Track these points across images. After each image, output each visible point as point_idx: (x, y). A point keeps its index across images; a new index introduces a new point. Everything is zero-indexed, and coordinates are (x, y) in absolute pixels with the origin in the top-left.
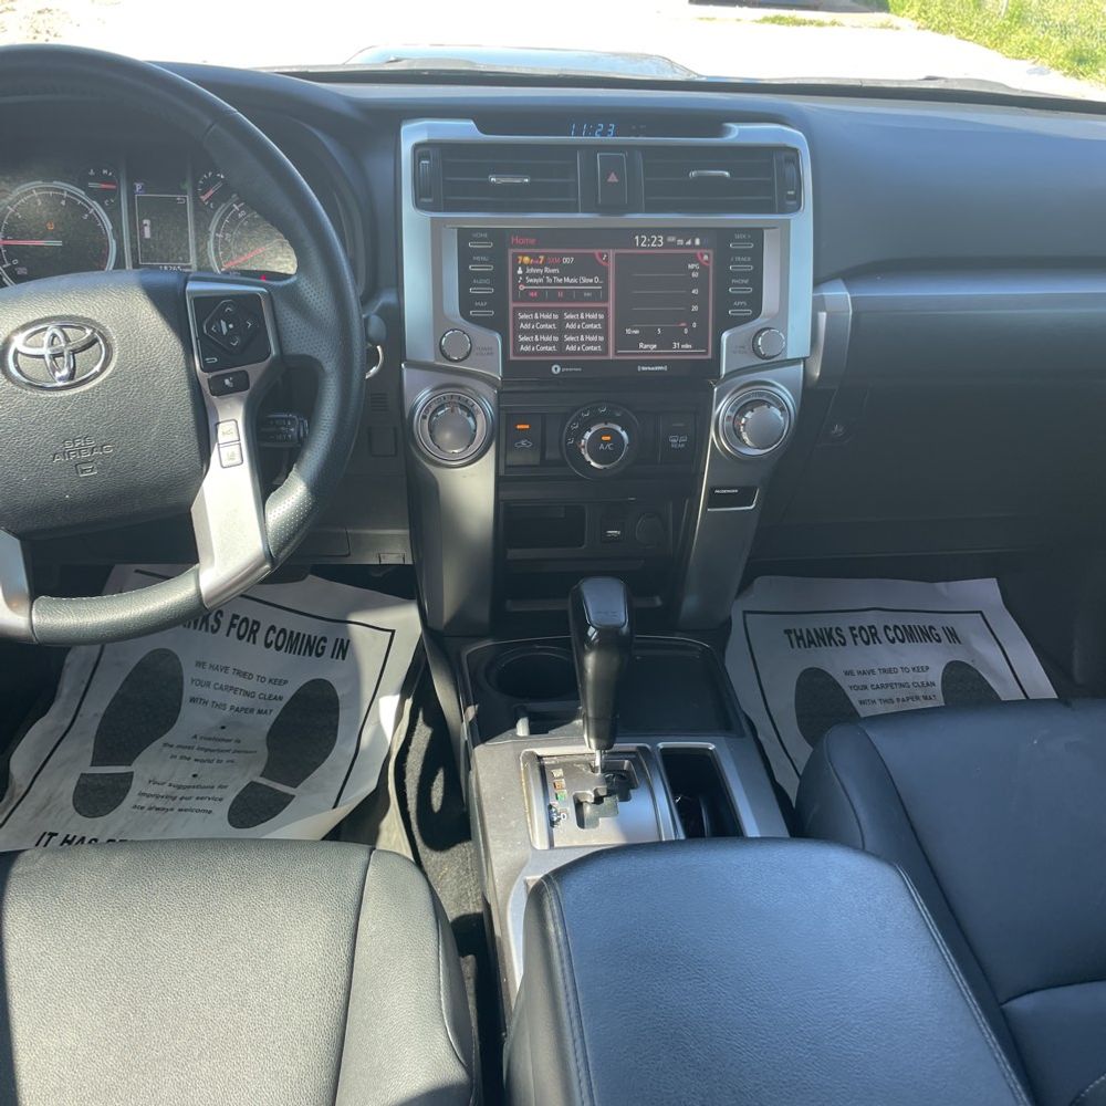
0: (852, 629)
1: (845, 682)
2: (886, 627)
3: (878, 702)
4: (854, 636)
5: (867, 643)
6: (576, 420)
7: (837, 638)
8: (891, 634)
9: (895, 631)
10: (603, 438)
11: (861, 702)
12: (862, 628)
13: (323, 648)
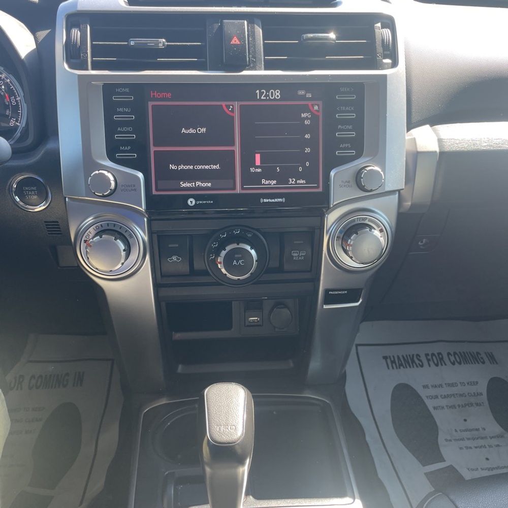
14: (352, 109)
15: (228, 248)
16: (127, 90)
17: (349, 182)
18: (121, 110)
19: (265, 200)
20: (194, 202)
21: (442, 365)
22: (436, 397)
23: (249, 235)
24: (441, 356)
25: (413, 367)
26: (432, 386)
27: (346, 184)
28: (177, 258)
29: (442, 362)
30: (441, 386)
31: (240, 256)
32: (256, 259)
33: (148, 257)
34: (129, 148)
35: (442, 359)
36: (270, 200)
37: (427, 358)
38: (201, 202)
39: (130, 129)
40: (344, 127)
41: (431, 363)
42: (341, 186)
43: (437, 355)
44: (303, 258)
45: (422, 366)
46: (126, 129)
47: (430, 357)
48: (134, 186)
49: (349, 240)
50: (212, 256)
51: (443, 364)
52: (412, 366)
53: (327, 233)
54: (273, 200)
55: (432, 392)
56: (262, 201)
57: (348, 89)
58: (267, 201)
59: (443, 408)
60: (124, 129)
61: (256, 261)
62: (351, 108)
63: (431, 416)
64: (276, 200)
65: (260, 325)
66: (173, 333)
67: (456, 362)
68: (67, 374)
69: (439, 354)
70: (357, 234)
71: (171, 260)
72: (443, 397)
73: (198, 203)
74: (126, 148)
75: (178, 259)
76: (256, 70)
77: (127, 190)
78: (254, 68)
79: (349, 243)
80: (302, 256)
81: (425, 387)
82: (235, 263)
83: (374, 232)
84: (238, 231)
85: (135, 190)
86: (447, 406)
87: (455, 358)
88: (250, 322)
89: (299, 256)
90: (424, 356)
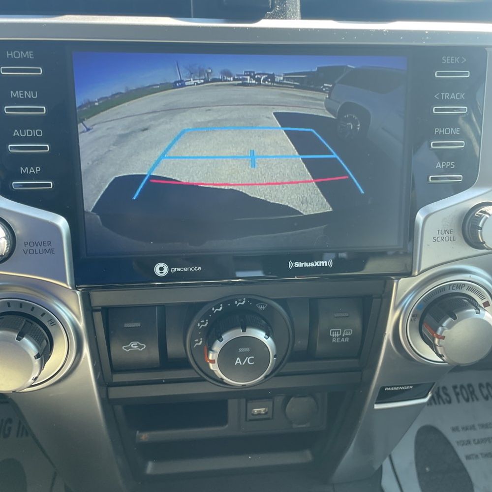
0: (455, 387)
1: (453, 438)
2: (481, 385)
3: (480, 456)
4: (457, 394)
5: (467, 400)
6: (205, 317)
7: (444, 397)
8: (485, 392)
9: (487, 388)
10: (241, 350)
11: (468, 457)
12: (462, 387)
13: (10, 429)
14: (462, 96)
15: (227, 337)
16: (29, 54)
17: (450, 232)
18: (19, 94)
19: (297, 265)
20: (166, 271)
21: (473, 400)
22: (469, 442)
23: (262, 308)
24: (471, 389)
25: (439, 403)
26: (463, 428)
27: (444, 236)
28: (138, 345)
29: (474, 396)
30: (473, 427)
31: (247, 350)
32: (275, 354)
33: (86, 351)
34: (38, 169)
35: (473, 393)
36: (306, 264)
37: (455, 391)
38: (179, 270)
39: (37, 133)
40: (444, 131)
41: (460, 397)
42: (435, 240)
43: (466, 387)
44: (347, 340)
45: (450, 402)
46: (30, 133)
47: (458, 390)
48: (49, 243)
49: (440, 328)
50: (199, 342)
51: (475, 399)
52: (437, 402)
53: (395, 308)
54: (311, 264)
55: (463, 436)
56: (291, 265)
57: (457, 60)
58: (301, 265)
59: (477, 456)
60: (27, 133)
61: (275, 356)
62: (459, 96)
63: (463, 469)
64: (317, 264)
65: (268, 419)
66: (138, 432)
67: (489, 396)
68: (10, 421)
69: (470, 386)
70: (455, 318)
71: (127, 348)
72: (476, 441)
73: (174, 270)
74: (32, 170)
75: (140, 347)
76: (285, 18)
77: (35, 252)
78: (282, 14)
79: (439, 333)
80: (345, 337)
81: (455, 429)
82: (238, 361)
83: (484, 315)
84: (242, 302)
85: (51, 251)
86: (482, 454)
87: (488, 391)
88: (253, 415)
89: (341, 337)
90: (451, 388)
